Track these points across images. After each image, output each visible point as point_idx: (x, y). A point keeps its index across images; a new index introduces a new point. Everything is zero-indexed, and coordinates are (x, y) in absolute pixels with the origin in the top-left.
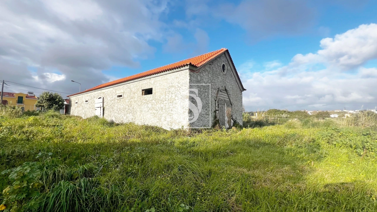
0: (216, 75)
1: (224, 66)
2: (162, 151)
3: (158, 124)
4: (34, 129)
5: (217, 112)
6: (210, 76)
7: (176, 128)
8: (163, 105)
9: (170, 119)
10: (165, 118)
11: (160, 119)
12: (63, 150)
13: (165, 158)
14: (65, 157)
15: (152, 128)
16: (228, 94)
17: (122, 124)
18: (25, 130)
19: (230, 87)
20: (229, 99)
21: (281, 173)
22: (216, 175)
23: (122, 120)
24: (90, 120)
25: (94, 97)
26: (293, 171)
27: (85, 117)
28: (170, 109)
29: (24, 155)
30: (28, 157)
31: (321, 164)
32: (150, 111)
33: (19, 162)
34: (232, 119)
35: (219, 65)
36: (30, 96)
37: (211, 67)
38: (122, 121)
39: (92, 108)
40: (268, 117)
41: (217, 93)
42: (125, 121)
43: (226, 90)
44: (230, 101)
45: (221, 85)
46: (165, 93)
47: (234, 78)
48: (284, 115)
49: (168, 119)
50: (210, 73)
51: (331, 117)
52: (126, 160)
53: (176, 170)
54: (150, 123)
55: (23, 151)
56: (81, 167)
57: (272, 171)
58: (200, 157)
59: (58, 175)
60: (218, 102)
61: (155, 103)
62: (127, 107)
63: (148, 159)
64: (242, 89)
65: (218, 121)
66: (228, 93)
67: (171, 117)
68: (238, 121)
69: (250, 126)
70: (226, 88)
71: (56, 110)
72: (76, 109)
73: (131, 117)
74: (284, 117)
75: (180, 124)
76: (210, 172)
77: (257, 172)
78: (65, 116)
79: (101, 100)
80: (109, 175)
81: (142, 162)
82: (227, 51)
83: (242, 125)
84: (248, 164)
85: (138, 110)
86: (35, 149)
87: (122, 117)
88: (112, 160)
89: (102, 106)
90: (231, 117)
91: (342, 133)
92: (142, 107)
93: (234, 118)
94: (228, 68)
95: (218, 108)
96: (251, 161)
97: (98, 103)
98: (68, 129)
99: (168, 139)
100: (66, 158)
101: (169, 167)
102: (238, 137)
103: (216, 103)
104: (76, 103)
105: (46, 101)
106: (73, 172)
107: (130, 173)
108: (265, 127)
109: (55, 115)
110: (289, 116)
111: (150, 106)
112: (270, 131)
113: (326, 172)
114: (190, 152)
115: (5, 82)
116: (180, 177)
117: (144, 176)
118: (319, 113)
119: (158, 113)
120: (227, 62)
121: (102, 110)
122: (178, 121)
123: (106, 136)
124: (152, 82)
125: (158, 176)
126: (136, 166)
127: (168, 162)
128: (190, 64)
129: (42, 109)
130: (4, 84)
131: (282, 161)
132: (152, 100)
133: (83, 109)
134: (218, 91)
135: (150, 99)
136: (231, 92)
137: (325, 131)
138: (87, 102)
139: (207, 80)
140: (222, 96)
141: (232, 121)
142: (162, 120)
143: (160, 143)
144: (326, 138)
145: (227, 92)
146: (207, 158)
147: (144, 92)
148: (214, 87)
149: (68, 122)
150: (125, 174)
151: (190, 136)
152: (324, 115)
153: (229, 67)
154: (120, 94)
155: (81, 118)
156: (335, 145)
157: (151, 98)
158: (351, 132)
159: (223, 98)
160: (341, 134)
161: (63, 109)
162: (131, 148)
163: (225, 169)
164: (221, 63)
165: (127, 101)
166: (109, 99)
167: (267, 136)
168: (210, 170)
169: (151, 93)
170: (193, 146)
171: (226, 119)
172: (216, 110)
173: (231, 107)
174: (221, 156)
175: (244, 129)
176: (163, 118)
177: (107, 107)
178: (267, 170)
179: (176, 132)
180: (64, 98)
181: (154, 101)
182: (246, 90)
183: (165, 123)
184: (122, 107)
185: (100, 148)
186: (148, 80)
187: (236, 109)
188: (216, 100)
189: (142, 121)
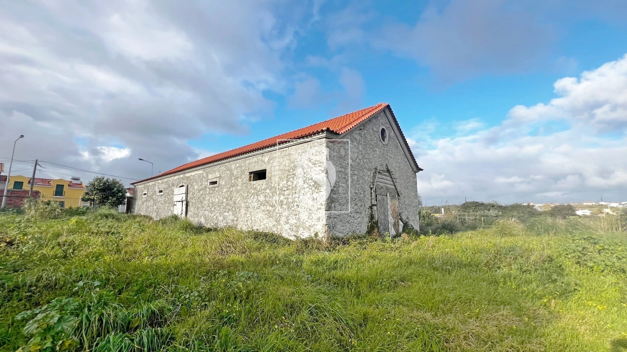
0: (371, 146)
1: (383, 131)
2: (282, 278)
3: (275, 229)
4: (77, 238)
5: (375, 208)
6: (361, 149)
7: (305, 235)
8: (283, 197)
9: (295, 221)
10: (287, 218)
11: (278, 221)
12: (119, 275)
13: (286, 290)
14: (120, 287)
15: (266, 235)
16: (391, 178)
17: (216, 230)
18: (61, 240)
19: (395, 165)
20: (395, 186)
21: (495, 323)
22: (377, 324)
23: (216, 221)
24: (164, 222)
25: (173, 185)
26: (518, 318)
27: (157, 218)
28: (295, 204)
29: (56, 285)
30: (61, 288)
31: (569, 304)
32: (263, 208)
33: (46, 296)
34: (401, 219)
35: (376, 129)
36: (75, 184)
37: (363, 133)
38: (216, 224)
39: (169, 203)
40: (464, 215)
41: (374, 177)
42: (222, 225)
43: (388, 171)
44: (396, 189)
45: (380, 163)
46: (287, 177)
47: (402, 150)
48: (491, 211)
49: (293, 221)
50: (361, 144)
51: (578, 215)
52: (221, 294)
53: (305, 314)
54: (261, 227)
55: (54, 278)
56: (145, 307)
57: (477, 318)
58: (346, 291)
59: (107, 322)
60: (375, 190)
61: (271, 195)
62: (225, 200)
63: (258, 293)
64: (415, 169)
65: (377, 223)
66: (393, 176)
67: (297, 216)
68: (411, 223)
69: (434, 233)
70: (389, 168)
71: (112, 205)
72: (143, 204)
73: (231, 217)
74: (492, 215)
75: (312, 229)
76: (365, 318)
77: (451, 320)
78: (126, 215)
79: (183, 189)
80: (191, 322)
81: (247, 298)
82: (388, 107)
83: (418, 229)
84: (433, 303)
85: (243, 205)
86: (73, 274)
87: (217, 217)
88: (196, 294)
89: (184, 199)
90: (399, 217)
91: (602, 245)
92: (249, 201)
93: (404, 218)
94: (391, 134)
95: (376, 201)
96: (438, 298)
97: (179, 194)
98: (129, 239)
99: (292, 255)
100: (123, 289)
101: (292, 309)
102: (412, 252)
103: (371, 193)
104: (145, 194)
105: (98, 192)
106: (131, 316)
107: (226, 318)
108: (459, 234)
109: (110, 215)
110: (500, 213)
111: (262, 198)
112: (469, 241)
113: (580, 321)
114: (329, 280)
115: (39, 163)
116: (312, 327)
117: (249, 323)
118: (556, 207)
119: (274, 210)
120: (389, 124)
121: (184, 206)
122: (308, 224)
123: (189, 251)
124: (266, 159)
125: (274, 324)
126: (237, 306)
127: (291, 299)
128: (328, 130)
129: (91, 204)
130: (37, 165)
131: (495, 298)
132: (265, 189)
133: (155, 204)
134: (375, 172)
135: (263, 188)
136: (396, 175)
137: (571, 241)
138: (162, 193)
139: (356, 155)
140: (382, 180)
141: (401, 223)
142: (281, 222)
143: (278, 262)
144: (573, 255)
145: (390, 174)
146: (359, 292)
147: (252, 175)
148: (367, 167)
149: (130, 225)
150: (218, 320)
151: (330, 251)
152: (565, 211)
153: (393, 132)
154: (215, 180)
155: (151, 218)
156: (592, 267)
157: (264, 186)
158: (620, 244)
159: (384, 184)
160: (601, 248)
161: (124, 204)
162: (229, 272)
163: (393, 312)
164: (378, 126)
165: (225, 190)
166: (196, 187)
167: (465, 250)
168: (364, 315)
169: (265, 178)
170: (335, 268)
171: (391, 220)
172: (373, 205)
173: (399, 199)
174: (383, 287)
175: (422, 237)
176: (283, 219)
177: (193, 201)
178: (468, 314)
179: (305, 242)
180: (127, 186)
181: (268, 191)
182: (422, 170)
183: (287, 227)
184: (217, 200)
185: (178, 273)
186: (260, 157)
187: (407, 203)
188: (371, 188)
189: (249, 223)
